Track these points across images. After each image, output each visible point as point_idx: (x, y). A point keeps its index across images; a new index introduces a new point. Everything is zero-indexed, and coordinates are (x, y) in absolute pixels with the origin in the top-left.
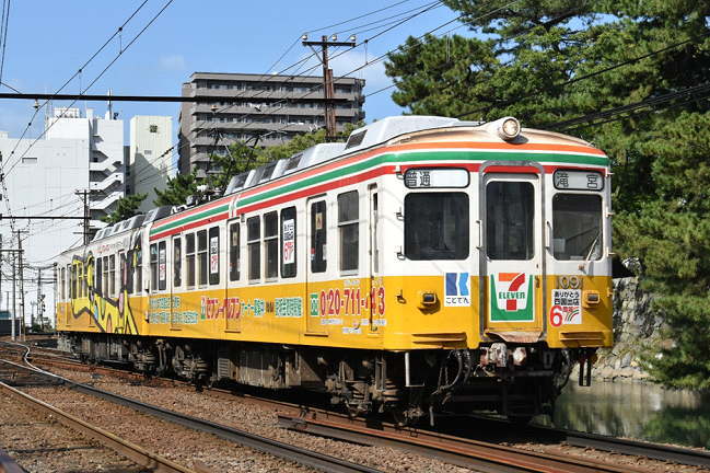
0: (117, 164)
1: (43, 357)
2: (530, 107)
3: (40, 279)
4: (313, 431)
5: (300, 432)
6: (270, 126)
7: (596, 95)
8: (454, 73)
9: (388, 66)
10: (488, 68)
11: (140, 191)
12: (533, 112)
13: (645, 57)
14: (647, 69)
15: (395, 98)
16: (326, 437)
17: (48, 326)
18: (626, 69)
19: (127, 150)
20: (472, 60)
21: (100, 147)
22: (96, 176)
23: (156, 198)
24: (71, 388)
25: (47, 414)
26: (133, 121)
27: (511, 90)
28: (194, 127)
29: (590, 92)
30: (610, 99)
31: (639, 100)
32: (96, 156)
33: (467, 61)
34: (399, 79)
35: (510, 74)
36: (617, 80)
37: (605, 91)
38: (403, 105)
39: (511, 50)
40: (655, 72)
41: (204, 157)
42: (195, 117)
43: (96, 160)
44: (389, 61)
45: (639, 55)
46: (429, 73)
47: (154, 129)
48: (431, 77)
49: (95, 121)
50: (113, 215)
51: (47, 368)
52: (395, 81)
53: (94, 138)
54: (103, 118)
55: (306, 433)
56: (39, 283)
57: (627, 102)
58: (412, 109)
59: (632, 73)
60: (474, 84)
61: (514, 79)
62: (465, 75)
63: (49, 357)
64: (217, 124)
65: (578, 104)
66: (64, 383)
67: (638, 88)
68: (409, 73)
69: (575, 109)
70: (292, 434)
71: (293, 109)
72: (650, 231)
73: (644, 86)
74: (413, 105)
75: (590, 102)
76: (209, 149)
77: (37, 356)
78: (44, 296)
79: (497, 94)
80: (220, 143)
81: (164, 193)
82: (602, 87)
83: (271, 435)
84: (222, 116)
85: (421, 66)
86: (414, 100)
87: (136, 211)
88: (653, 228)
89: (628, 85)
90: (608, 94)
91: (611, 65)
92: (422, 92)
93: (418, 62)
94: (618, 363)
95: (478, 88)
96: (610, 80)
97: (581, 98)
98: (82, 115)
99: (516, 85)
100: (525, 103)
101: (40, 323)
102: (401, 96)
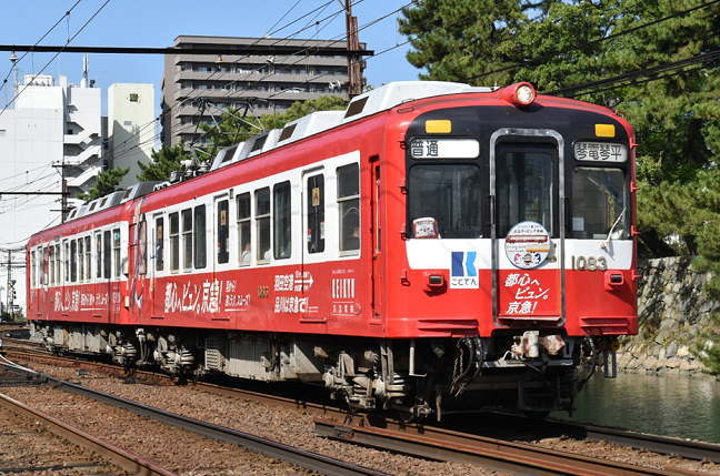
0: (94, 136)
1: (18, 350)
2: (564, 66)
3: (9, 263)
4: (363, 441)
5: (348, 442)
6: (262, 94)
7: (639, 52)
8: (476, 30)
9: (401, 23)
10: (514, 24)
11: (119, 165)
12: (567, 72)
13: (696, 8)
14: (699, 22)
15: (410, 58)
16: (381, 449)
17: (19, 315)
18: (674, 23)
19: (105, 121)
20: (496, 15)
21: (74, 117)
22: (70, 149)
23: (140, 172)
24: (55, 387)
25: (32, 420)
26: (111, 90)
27: (542, 48)
28: (178, 95)
29: (634, 48)
30: (656, 56)
31: (688, 56)
32: (71, 128)
33: (491, 17)
34: (414, 37)
35: (541, 30)
36: (664, 36)
37: (650, 47)
38: (419, 66)
39: (539, 5)
40: (708, 26)
41: (190, 128)
42: (179, 84)
43: (70, 132)
44: (402, 17)
45: (689, 7)
46: (448, 30)
47: (134, 98)
48: (450, 34)
49: (69, 89)
50: (91, 192)
51: (23, 363)
52: (410, 39)
53: (69, 108)
54: (79, 85)
55: (353, 443)
56: (9, 268)
57: (675, 58)
58: (430, 70)
59: (682, 27)
60: (500, 42)
61: (546, 36)
62: (489, 32)
63: (24, 350)
64: (203, 92)
65: (619, 63)
66: (47, 380)
67: (687, 43)
68: (425, 31)
69: (616, 68)
70: (337, 445)
71: (288, 75)
72: (709, 204)
73: (695, 41)
74: (431, 66)
75: (633, 59)
76: (195, 119)
77: (10, 349)
78: (14, 282)
79: (526, 53)
80: (206, 113)
81: (148, 166)
82: (647, 43)
83: (311, 446)
84: (209, 84)
85: (439, 23)
86: (431, 61)
87: (116, 187)
88: (712, 200)
89: (676, 41)
90: (654, 51)
91: (653, 19)
92: (440, 52)
93: (436, 18)
94: (662, 352)
95: (504, 47)
96: (656, 34)
97: (623, 56)
98: (55, 82)
99: (548, 42)
100: (558, 62)
101: (10, 311)
102: (417, 56)
